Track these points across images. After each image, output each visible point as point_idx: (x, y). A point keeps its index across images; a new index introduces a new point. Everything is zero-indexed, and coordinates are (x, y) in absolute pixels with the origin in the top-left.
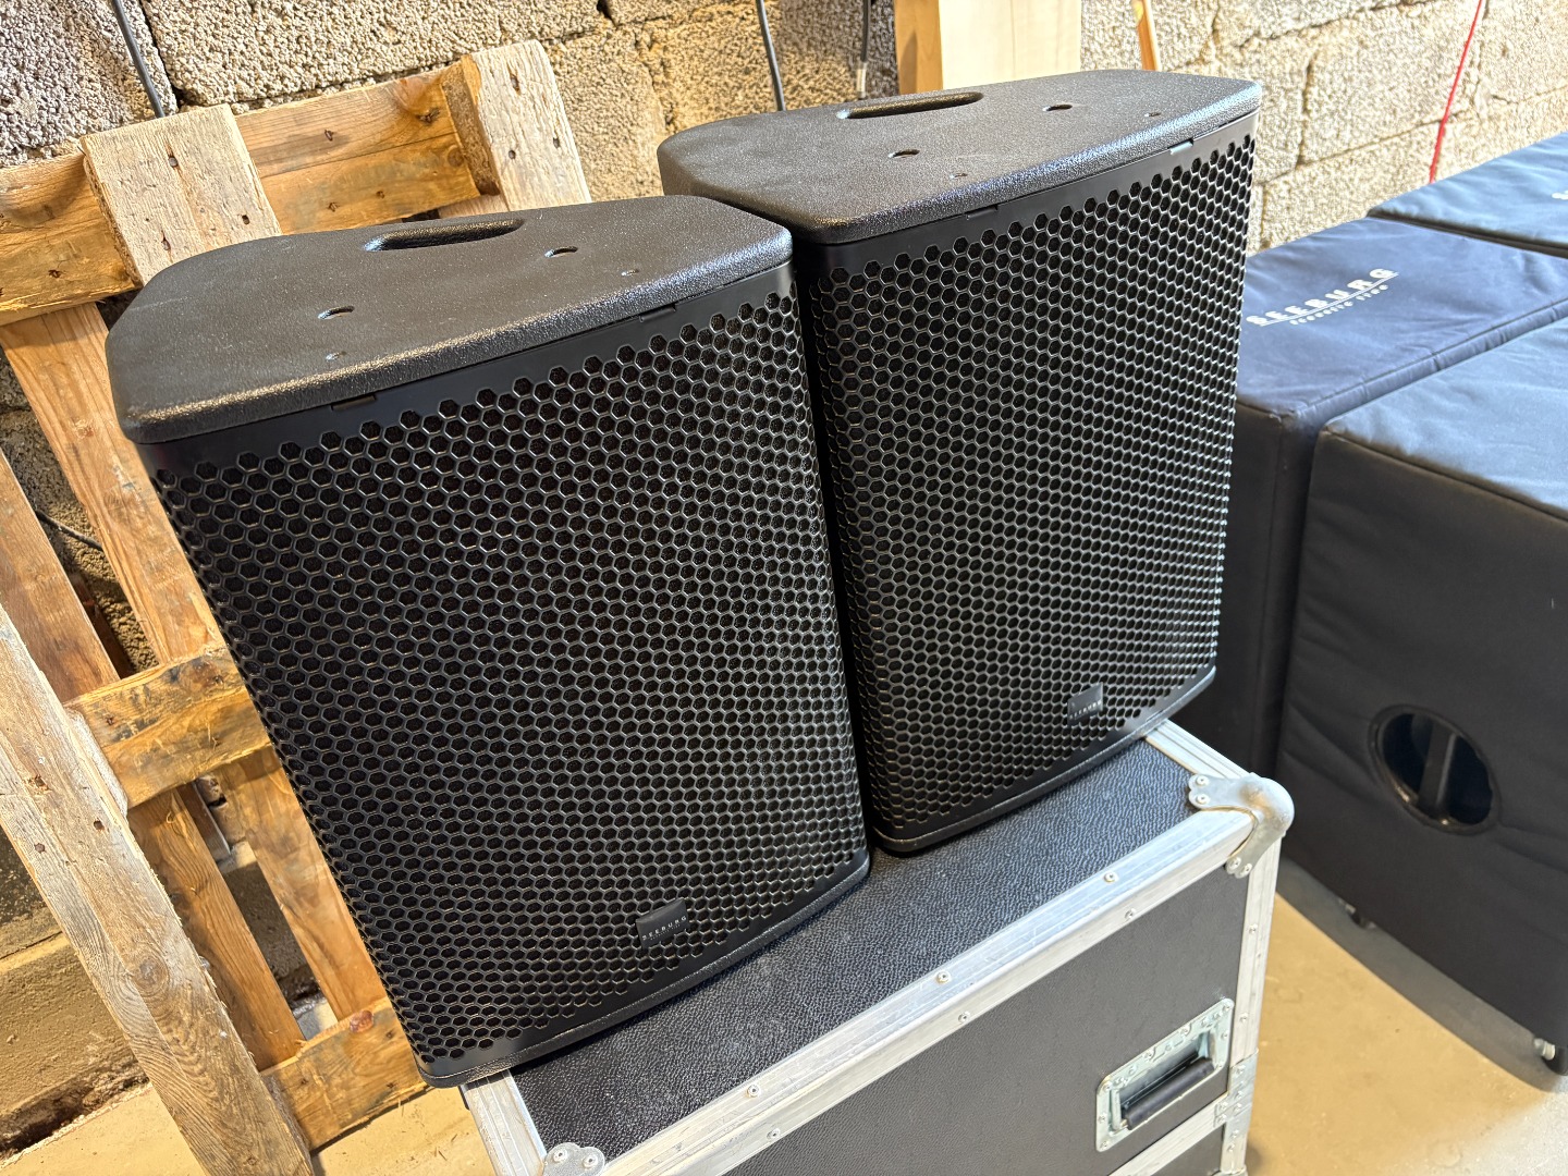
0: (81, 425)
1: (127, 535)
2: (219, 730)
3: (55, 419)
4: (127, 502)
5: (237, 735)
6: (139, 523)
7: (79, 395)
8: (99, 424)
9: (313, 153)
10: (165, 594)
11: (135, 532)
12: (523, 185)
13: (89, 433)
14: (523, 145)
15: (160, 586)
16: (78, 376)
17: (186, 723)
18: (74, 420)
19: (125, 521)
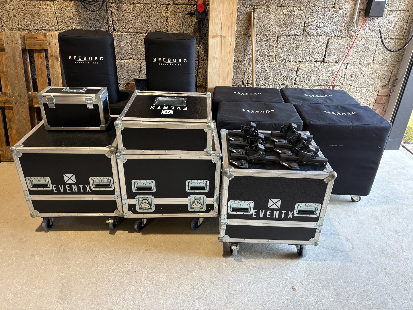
1: (3, 76)
2: (5, 102)
4: (4, 72)
5: (7, 103)
6: (5, 75)
7: (3, 58)
8: (4, 63)
9: (33, 39)
10: (5, 84)
11: (4, 76)
12: (50, 48)
13: (3, 63)
14: (51, 44)
15: (5, 83)
17: (2, 99)
19: (4, 74)
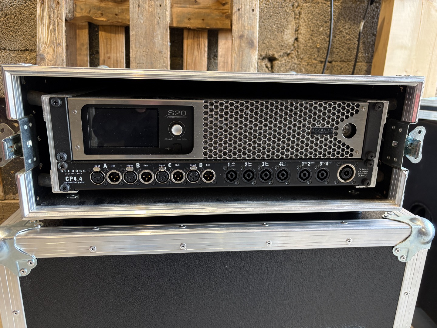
0: (108, 55)
3: (103, 52)
7: (111, 47)
12: (239, 19)
13: (109, 58)
16: (113, 43)
18: (107, 53)
